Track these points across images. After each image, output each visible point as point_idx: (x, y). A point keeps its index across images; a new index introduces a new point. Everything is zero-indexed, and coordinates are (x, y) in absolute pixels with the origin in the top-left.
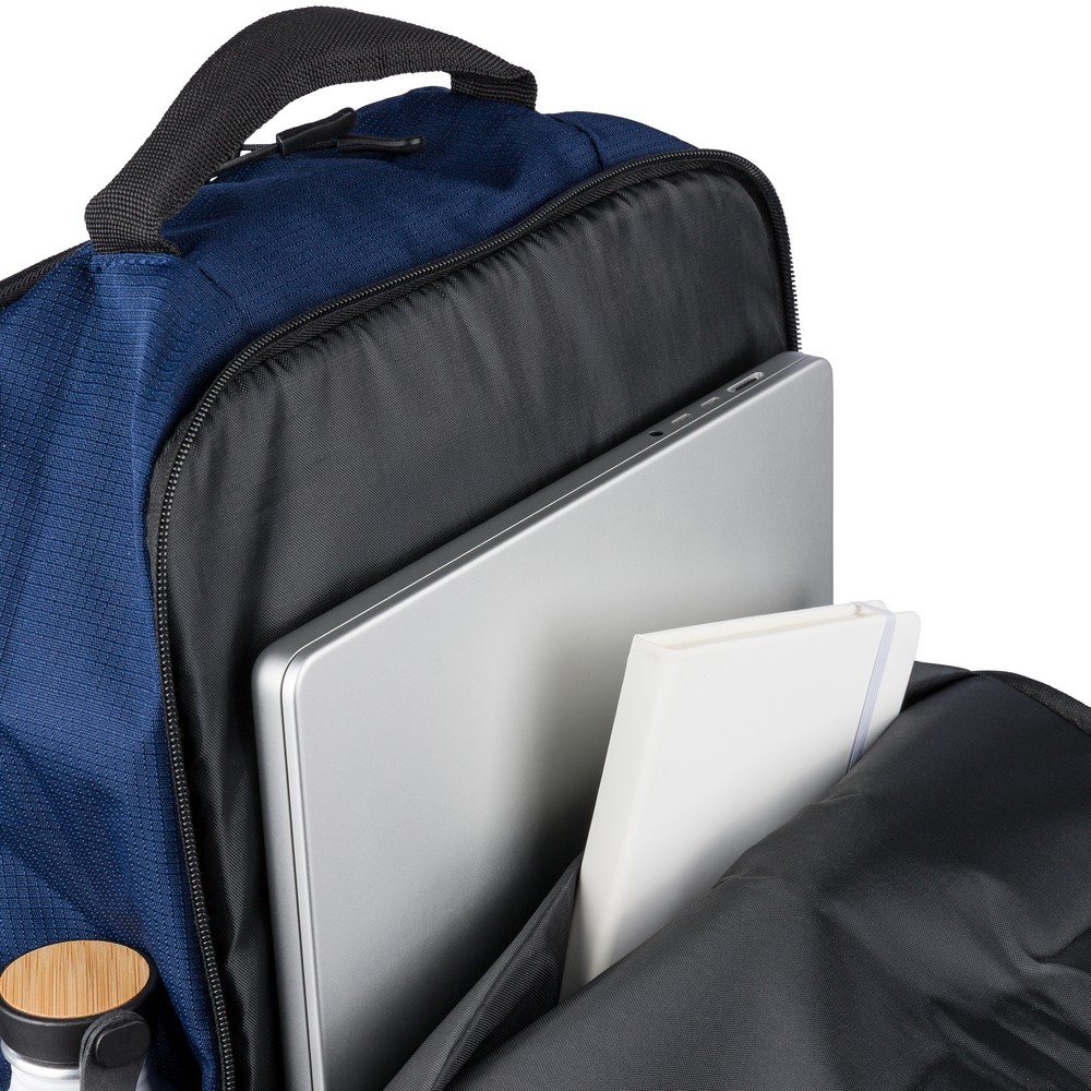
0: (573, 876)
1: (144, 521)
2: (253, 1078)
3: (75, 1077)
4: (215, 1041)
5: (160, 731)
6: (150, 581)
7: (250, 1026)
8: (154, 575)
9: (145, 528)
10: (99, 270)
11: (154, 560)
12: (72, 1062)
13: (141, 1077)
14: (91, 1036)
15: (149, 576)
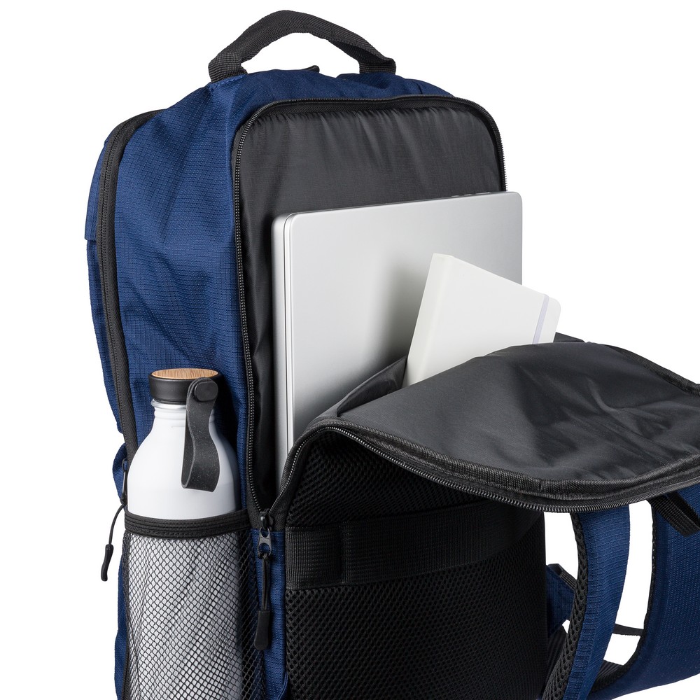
0: (404, 360)
1: (231, 155)
2: (261, 415)
3: (184, 408)
4: (246, 395)
5: (233, 242)
6: (232, 179)
7: (262, 389)
8: (234, 177)
9: (231, 157)
10: (212, 90)
11: (234, 169)
12: (183, 402)
13: (211, 419)
14: (192, 386)
15: (232, 176)
